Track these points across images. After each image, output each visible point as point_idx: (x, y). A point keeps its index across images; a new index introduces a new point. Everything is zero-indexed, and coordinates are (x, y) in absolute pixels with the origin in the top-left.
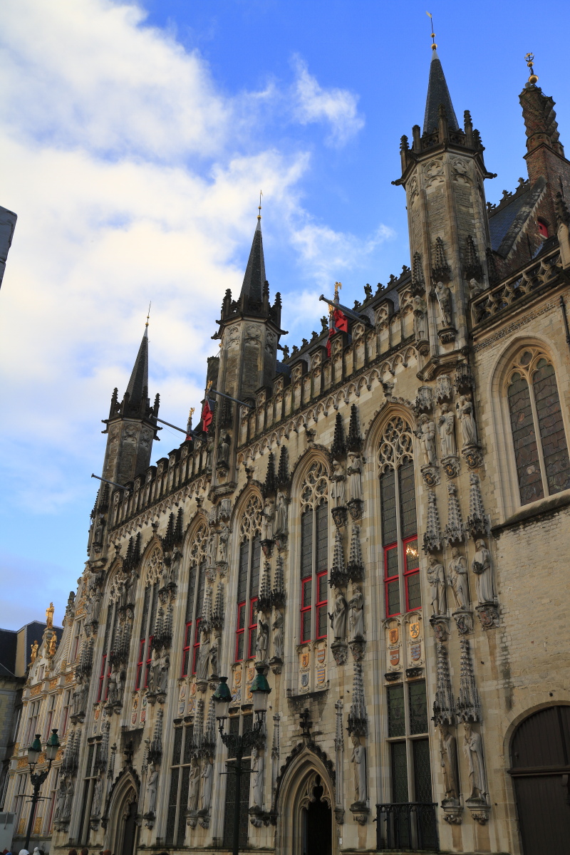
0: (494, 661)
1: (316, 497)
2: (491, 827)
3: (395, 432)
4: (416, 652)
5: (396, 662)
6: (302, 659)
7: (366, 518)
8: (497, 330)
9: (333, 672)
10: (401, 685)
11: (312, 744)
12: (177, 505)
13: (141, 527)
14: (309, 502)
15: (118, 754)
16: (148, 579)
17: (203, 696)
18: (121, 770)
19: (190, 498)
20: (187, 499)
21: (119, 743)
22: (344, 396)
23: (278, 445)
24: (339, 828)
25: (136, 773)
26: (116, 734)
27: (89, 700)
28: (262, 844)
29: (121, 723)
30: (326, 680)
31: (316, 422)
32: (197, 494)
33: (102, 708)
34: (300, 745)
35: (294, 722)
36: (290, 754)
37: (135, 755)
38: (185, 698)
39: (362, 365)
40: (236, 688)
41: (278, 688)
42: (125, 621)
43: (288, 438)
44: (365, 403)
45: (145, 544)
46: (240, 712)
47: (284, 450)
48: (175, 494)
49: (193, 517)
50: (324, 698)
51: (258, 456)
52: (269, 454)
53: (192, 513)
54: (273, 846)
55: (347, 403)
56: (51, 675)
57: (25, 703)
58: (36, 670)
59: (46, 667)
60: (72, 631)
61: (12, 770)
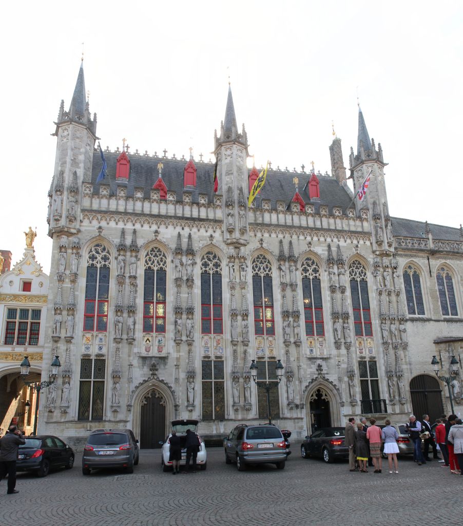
0: (406, 359)
1: (312, 275)
2: (405, 406)
3: (357, 266)
4: (370, 351)
5: (361, 353)
6: (309, 342)
7: (347, 295)
8: (405, 253)
9: (334, 352)
10: (366, 362)
11: (324, 377)
12: (183, 229)
13: (134, 225)
14: (307, 274)
15: (136, 369)
16: (148, 264)
17: (235, 348)
18: (144, 379)
19: (199, 231)
20: (195, 230)
21: (136, 362)
22: (331, 237)
23: (284, 237)
24: (342, 408)
25: (165, 382)
26: (129, 356)
27: (76, 328)
28: (295, 416)
29: (136, 350)
30: (325, 353)
31: (312, 239)
32: (207, 231)
33: (97, 336)
34: (316, 378)
35: (311, 368)
36: (311, 381)
37: (160, 371)
38: (209, 345)
39: (340, 229)
40: (259, 347)
41: (298, 353)
42: (125, 284)
43: (291, 237)
44: (344, 247)
45: (142, 240)
46: (266, 359)
47: (291, 243)
48: (180, 221)
49: (206, 244)
50: (329, 361)
51: (266, 235)
52: (277, 240)
53: (201, 240)
54: (302, 417)
55: (332, 241)
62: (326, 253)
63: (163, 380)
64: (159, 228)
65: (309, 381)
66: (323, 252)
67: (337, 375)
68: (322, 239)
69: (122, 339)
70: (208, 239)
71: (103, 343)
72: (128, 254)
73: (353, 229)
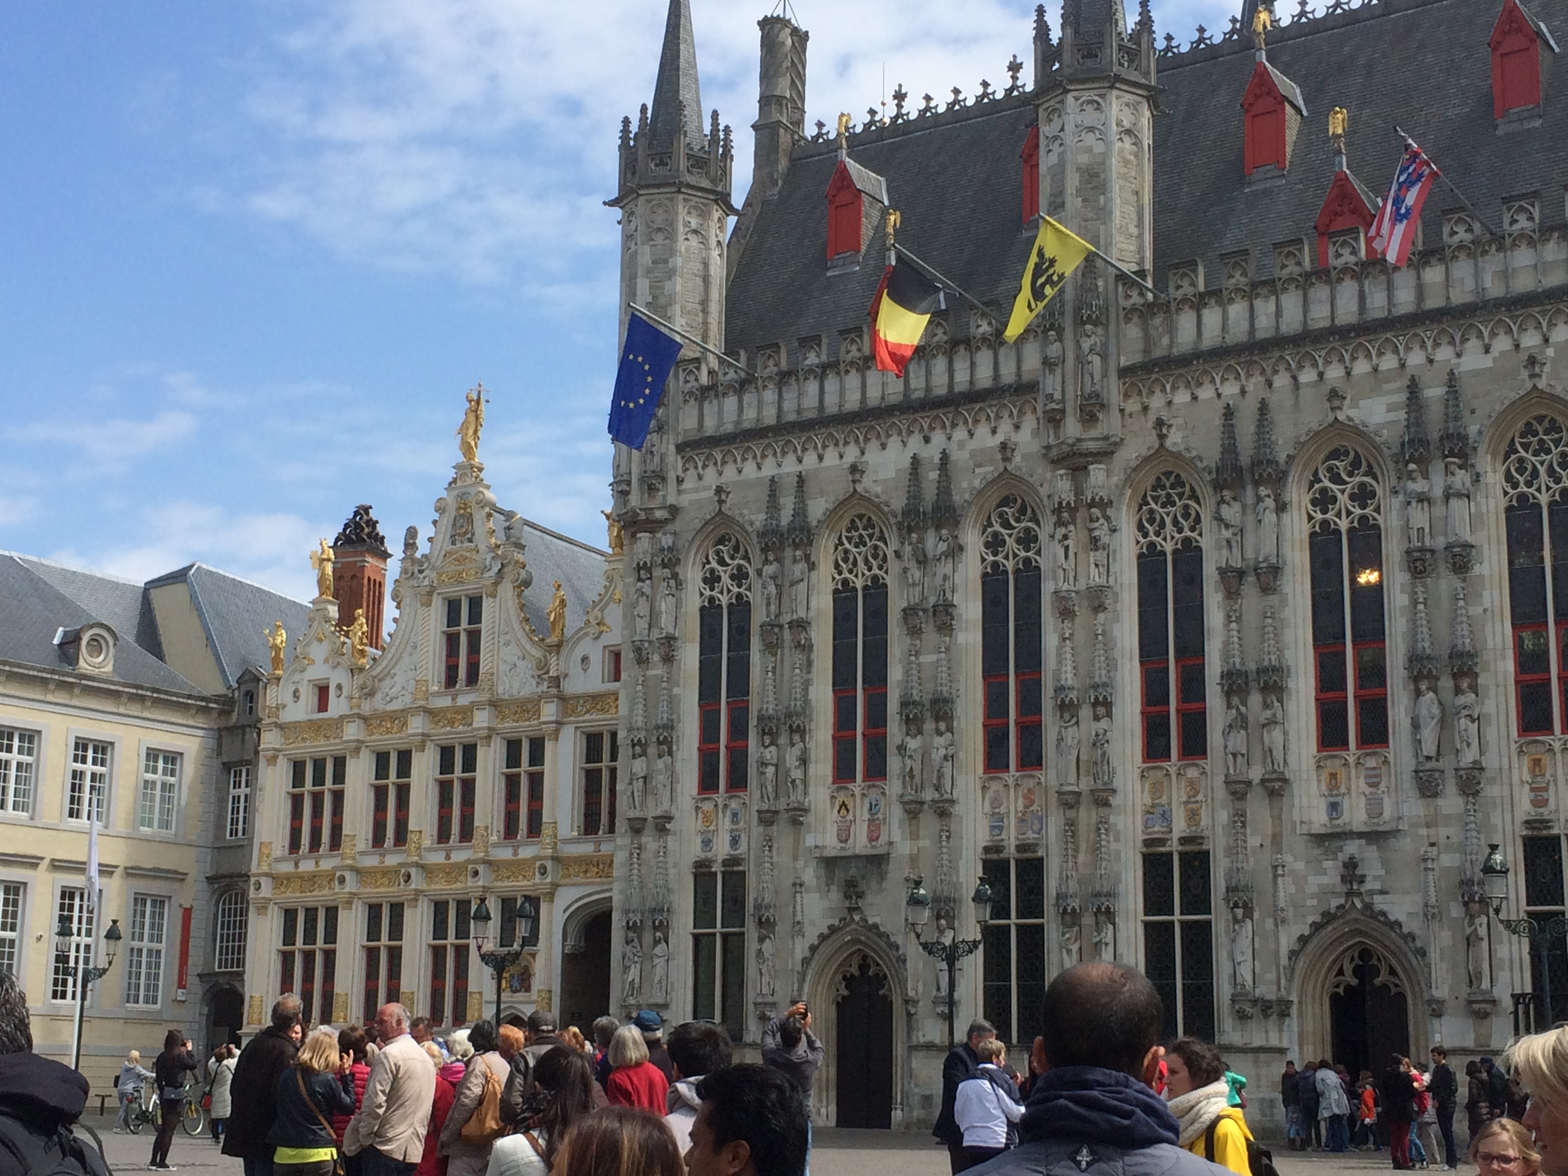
1: (1349, 513)
3: (1541, 442)
5: (1539, 802)
6: (1325, 776)
7: (1482, 576)
9: (1411, 806)
11: (1368, 907)
12: (927, 440)
13: (800, 461)
14: (1330, 516)
15: (812, 895)
16: (840, 573)
17: (1071, 814)
18: (831, 922)
19: (971, 435)
20: (960, 434)
21: (810, 874)
22: (1423, 346)
23: (1243, 392)
24: (1436, 1022)
25: (882, 929)
26: (795, 858)
27: (679, 788)
28: (1258, 1041)
29: (810, 841)
30: (1387, 814)
31: (1348, 374)
32: (994, 431)
33: (725, 805)
34: (1341, 907)
35: (1324, 872)
36: (1317, 918)
37: (870, 898)
38: (1003, 810)
39: (1468, 298)
40: (1153, 806)
41: (1278, 818)
42: (782, 647)
43: (1270, 385)
44: (1477, 373)
45: (822, 500)
46: (1174, 846)
47: (1263, 408)
48: (917, 416)
49: (990, 477)
50: (1392, 842)
51: (1182, 397)
52: (1220, 405)
53: (980, 466)
54: (1285, 1045)
55: (1431, 361)
56: (366, 708)
57: (272, 760)
58: (292, 688)
59: (339, 687)
60: (433, 617)
61: (264, 898)
62: (1402, 415)
63: (876, 926)
64: (863, 453)
65: (1310, 920)
66: (1392, 416)
67: (1419, 898)
68: (1389, 362)
69: (776, 812)
70: (999, 456)
71: (742, 825)
72: (788, 553)
73: (1524, 284)
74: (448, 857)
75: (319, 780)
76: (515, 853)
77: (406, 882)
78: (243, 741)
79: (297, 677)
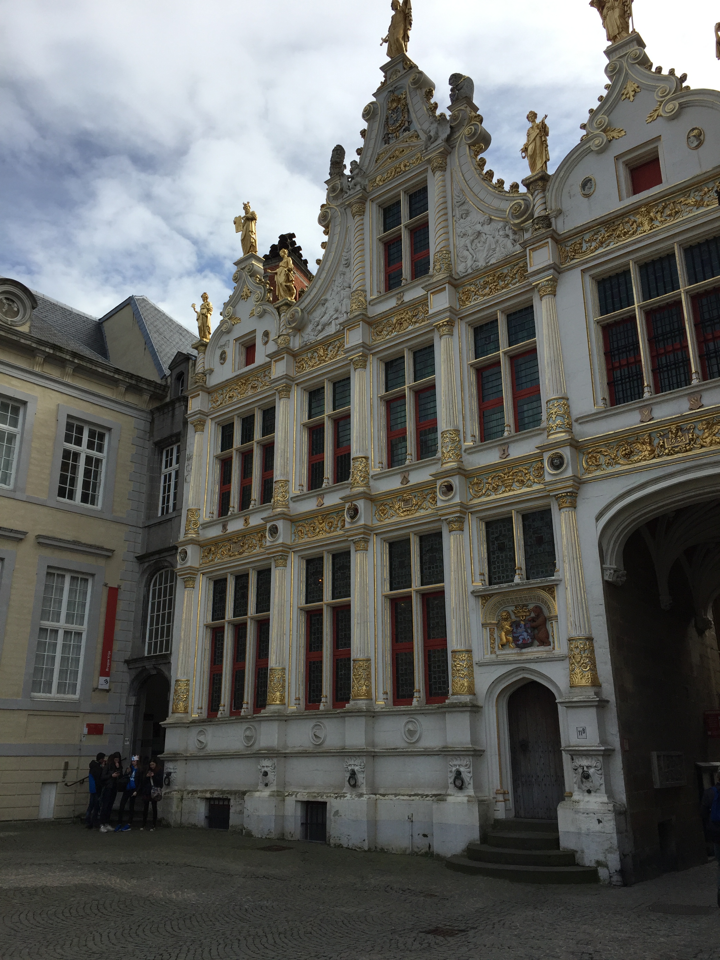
56: (296, 343)
57: (200, 425)
58: (219, 352)
59: (266, 334)
60: (367, 227)
61: (190, 568)
74: (405, 480)
75: (247, 435)
76: (505, 453)
77: (352, 517)
78: (173, 416)
79: (224, 339)
